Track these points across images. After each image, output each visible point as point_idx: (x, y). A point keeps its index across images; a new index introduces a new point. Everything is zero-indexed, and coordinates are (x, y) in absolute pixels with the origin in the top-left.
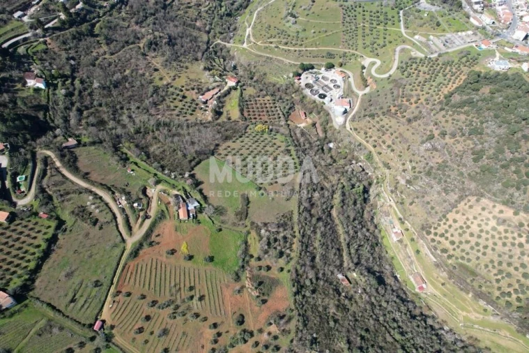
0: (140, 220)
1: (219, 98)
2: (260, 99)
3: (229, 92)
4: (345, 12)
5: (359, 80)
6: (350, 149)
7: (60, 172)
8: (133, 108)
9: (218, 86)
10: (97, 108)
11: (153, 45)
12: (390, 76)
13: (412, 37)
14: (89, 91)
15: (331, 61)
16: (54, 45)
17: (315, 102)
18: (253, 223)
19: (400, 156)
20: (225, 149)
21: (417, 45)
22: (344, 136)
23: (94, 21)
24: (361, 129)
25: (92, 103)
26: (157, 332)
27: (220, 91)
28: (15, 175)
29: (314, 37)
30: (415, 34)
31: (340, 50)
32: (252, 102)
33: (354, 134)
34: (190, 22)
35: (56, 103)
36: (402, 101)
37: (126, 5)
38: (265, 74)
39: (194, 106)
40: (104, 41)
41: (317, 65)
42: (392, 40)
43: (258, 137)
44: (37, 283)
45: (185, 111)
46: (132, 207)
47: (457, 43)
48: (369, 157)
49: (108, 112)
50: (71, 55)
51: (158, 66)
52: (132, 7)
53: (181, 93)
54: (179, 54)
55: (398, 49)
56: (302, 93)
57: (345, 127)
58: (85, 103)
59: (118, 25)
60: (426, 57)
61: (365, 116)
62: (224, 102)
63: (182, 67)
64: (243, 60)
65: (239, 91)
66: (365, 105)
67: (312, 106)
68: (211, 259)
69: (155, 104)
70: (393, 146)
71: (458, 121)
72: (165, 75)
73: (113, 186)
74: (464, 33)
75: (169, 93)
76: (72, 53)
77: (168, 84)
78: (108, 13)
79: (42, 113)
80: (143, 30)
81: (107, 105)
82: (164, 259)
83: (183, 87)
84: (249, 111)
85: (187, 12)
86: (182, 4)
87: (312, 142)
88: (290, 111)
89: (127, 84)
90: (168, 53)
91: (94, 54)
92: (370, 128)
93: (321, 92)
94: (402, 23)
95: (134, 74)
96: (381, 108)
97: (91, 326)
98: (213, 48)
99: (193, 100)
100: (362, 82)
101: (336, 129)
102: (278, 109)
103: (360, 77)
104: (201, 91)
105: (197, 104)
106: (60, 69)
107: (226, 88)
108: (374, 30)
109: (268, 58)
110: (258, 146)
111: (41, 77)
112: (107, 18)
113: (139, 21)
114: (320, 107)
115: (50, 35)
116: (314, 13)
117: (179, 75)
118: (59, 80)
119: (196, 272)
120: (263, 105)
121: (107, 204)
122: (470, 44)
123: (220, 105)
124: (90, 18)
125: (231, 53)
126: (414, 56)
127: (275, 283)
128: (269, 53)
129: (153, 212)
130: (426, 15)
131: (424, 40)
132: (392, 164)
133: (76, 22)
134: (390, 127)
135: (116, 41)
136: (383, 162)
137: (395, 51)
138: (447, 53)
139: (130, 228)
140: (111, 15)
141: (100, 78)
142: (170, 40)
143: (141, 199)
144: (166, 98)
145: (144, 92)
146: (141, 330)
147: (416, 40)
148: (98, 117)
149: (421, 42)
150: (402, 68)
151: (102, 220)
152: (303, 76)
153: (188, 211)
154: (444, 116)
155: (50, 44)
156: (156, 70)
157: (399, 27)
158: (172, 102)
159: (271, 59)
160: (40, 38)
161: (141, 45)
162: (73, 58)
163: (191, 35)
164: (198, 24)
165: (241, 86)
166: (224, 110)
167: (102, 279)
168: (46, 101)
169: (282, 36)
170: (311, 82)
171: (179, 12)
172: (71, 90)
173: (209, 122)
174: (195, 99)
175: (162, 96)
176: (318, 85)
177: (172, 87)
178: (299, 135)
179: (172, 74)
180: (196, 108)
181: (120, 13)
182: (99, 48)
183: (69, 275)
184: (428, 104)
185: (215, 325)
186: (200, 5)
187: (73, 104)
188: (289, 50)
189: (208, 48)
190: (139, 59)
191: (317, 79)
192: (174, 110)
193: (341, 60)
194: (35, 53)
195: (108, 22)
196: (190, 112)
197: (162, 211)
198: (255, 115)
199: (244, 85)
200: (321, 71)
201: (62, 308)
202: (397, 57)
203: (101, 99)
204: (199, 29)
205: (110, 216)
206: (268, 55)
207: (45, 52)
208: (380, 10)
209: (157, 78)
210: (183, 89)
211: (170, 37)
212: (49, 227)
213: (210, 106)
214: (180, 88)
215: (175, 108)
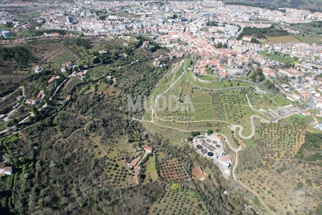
1: (142, 164)
2: (170, 160)
3: (147, 158)
4: (213, 97)
5: (233, 142)
6: (240, 195)
8: (80, 181)
9: (140, 154)
10: (52, 185)
11: (93, 128)
12: (253, 137)
13: (258, 110)
14: (47, 171)
15: (210, 128)
16: (23, 136)
17: (206, 159)
19: (281, 200)
21: (263, 115)
22: (234, 185)
23: (53, 115)
24: (245, 179)
25: (48, 182)
27: (141, 158)
29: (196, 114)
30: (259, 108)
31: (215, 121)
32: (165, 164)
33: (241, 183)
34: (115, 108)
35: (18, 187)
36: (268, 156)
37: (75, 102)
38: (168, 140)
39: (124, 172)
40: (60, 129)
41: (202, 132)
42: (245, 112)
43: (175, 195)
45: (118, 178)
47: (287, 113)
48: (256, 201)
49: (61, 188)
50: (35, 142)
51: (97, 143)
52: (78, 102)
53: (115, 163)
54: (110, 132)
55: (252, 117)
56: (196, 153)
57: (233, 178)
58: (43, 183)
59: (70, 116)
60: (271, 123)
61: (245, 169)
62: (146, 166)
63: (114, 142)
64: (152, 131)
65: (154, 156)
66: (242, 160)
67: (205, 162)
69: (97, 175)
70: (272, 191)
71: (316, 171)
72: (102, 150)
74: (288, 106)
75: (106, 164)
76: (36, 140)
77: (105, 157)
78: (63, 109)
79: (5, 199)
80: (86, 117)
81: (60, 181)
83: (116, 158)
84: (164, 172)
85: (113, 102)
86: (110, 97)
87: (213, 192)
88: (192, 168)
89: (75, 161)
90: (103, 132)
91: (52, 139)
92: (251, 178)
93: (209, 151)
94: (249, 101)
95: (80, 151)
96: (255, 162)
98: (131, 124)
99: (124, 168)
100: (235, 143)
101: (226, 180)
102: (183, 167)
103: (233, 140)
104: (128, 160)
105: (127, 171)
106: (26, 154)
107: (145, 156)
108: (233, 107)
109: (169, 129)
110: (178, 205)
111: (10, 165)
112: (62, 112)
113: (83, 111)
114: (211, 163)
115: (21, 129)
116: (194, 99)
117: (112, 149)
118: (24, 165)
120: (172, 166)
122: (295, 113)
123: (143, 169)
124: (51, 113)
125: (143, 126)
126: (263, 122)
128: (169, 126)
130: (262, 96)
131: (266, 111)
132: (276, 207)
133: (41, 117)
134: (266, 176)
135: (68, 127)
136: (269, 205)
137: (250, 120)
138: (283, 119)
140: (65, 110)
141: (55, 158)
142: (104, 123)
144: (104, 169)
145: (88, 166)
147: (260, 111)
148: (53, 194)
149: (264, 113)
150: (259, 131)
152: (194, 140)
154: (304, 168)
155: (20, 136)
156: (96, 147)
157: (248, 104)
158: (108, 171)
159: (171, 129)
160: (14, 132)
161: (85, 128)
162: (36, 145)
163: (117, 117)
164: (120, 108)
165: (155, 153)
166: (146, 173)
168: (11, 186)
169: (176, 114)
170: (200, 144)
171: (108, 102)
172: (32, 172)
173: (137, 186)
174: (125, 167)
175: (101, 168)
176: (205, 146)
177: (108, 158)
178: (203, 189)
179: (107, 149)
180: (126, 174)
181: (71, 107)
182: (56, 134)
184: (287, 158)
186: (121, 97)
187: (32, 185)
188: (182, 123)
189: (128, 124)
190: (83, 140)
191: (204, 141)
192: (110, 178)
193: (216, 128)
194: (8, 144)
195: (63, 115)
196: (122, 178)
198: (168, 174)
199: (157, 151)
200: (205, 136)
202: (252, 123)
203: (56, 176)
204: (121, 112)
206: (168, 127)
207: (16, 142)
208: (233, 95)
209: (97, 153)
210: (116, 159)
211: (104, 120)
213: (136, 171)
214: (114, 159)
215: (111, 177)
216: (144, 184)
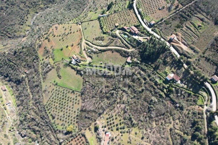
0: (85, 47)
1: (100, 141)
7: (120, 47)
18: (54, 68)
20: (79, 101)
26: (67, 29)
28: (129, 37)
39: (110, 126)
43: (70, 121)
44: (98, 22)
45: (111, 119)
46: (90, 49)
51: (144, 142)
53: (120, 130)
62: (97, 141)
68: (62, 50)
73: (101, 53)
82: (73, 43)
91: (177, 121)
97: (81, 23)
99: (112, 130)
110: (67, 112)
115: (206, 113)
119: (64, 45)
121: (98, 46)
123: (98, 136)
127: (44, 55)
129: (84, 52)
136: (8, 138)
139: (87, 44)
143: (90, 54)
146: (71, 27)
151: (95, 41)
153: (74, 58)
155: (199, 107)
158: (120, 120)
166: (95, 134)
167: (85, 30)
168: (158, 73)
172: (158, 86)
173: (96, 119)
174: (112, 132)
177: (127, 132)
179: (133, 141)
180: (108, 125)
183: (93, 26)
185: (54, 36)
187: (150, 80)
192: (116, 115)
196: (109, 120)
197: (81, 54)
201: (90, 22)
203: (146, 94)
205: (94, 43)
209: (138, 133)
210: (121, 134)
212: (105, 30)
213: (103, 132)
214: (123, 134)
215: (116, 117)
216: (93, 124)
